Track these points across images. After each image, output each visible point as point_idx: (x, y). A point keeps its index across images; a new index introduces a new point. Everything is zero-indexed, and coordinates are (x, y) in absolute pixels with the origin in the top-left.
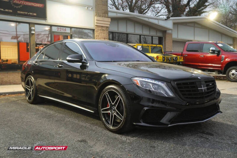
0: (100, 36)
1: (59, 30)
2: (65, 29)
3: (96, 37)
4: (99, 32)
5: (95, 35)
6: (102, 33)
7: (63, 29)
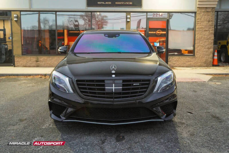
0: (202, 19)
1: (155, 16)
2: (162, 14)
3: (198, 21)
4: (202, 14)
5: (197, 18)
6: (205, 15)
7: (159, 14)
